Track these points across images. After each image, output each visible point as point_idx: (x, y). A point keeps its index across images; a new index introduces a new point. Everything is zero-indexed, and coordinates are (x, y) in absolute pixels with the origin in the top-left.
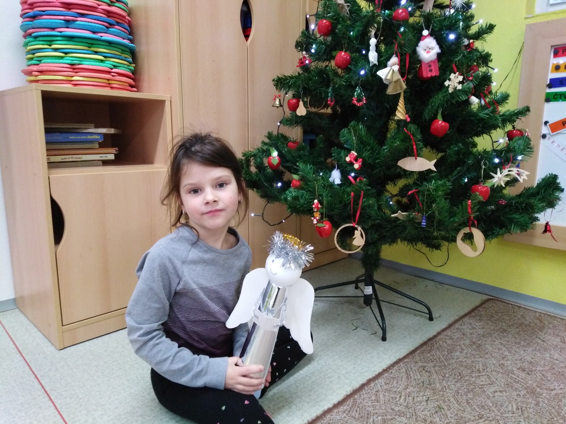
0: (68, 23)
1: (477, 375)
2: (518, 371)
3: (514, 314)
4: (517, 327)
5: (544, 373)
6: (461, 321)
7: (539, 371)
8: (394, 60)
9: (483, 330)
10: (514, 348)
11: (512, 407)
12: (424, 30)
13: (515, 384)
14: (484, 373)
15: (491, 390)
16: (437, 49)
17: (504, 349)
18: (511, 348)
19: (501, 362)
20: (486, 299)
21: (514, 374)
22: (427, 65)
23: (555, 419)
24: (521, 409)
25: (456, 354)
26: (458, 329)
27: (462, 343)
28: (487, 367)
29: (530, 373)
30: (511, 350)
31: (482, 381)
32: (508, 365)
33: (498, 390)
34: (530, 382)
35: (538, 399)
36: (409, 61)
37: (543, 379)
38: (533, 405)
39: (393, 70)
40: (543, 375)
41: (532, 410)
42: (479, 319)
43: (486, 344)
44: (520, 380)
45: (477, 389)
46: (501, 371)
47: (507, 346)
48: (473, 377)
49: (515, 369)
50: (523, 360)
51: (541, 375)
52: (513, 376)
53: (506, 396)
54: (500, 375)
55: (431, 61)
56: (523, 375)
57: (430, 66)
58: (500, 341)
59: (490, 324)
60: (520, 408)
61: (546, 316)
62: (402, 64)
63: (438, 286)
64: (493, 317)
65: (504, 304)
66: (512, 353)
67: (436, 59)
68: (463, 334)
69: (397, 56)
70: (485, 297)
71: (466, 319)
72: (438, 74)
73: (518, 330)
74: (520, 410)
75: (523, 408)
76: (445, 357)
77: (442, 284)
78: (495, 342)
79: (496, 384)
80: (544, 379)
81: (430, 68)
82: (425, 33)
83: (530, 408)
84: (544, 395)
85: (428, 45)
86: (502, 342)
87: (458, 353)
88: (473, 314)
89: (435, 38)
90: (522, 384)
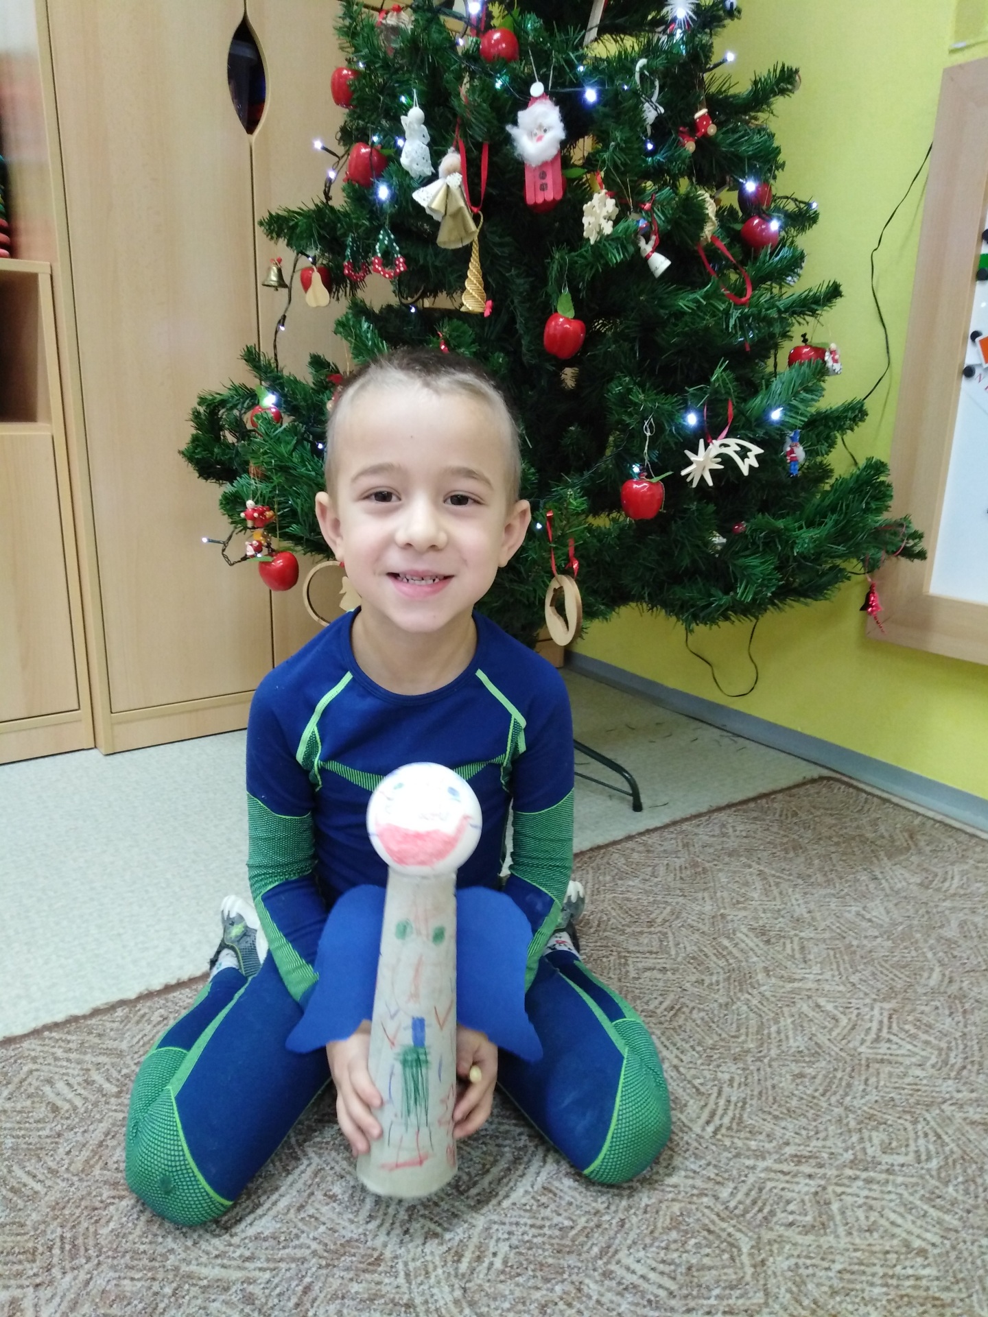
1: (639, 930)
2: (751, 934)
3: (856, 815)
4: (837, 844)
5: (810, 945)
6: (703, 819)
7: (801, 938)
8: (452, 159)
9: (746, 841)
10: (784, 885)
11: (661, 1003)
12: (535, 81)
13: (714, 958)
14: (660, 929)
15: (640, 965)
16: (557, 131)
17: (759, 885)
18: (777, 884)
19: (722, 911)
20: (816, 775)
21: (731, 939)
22: (537, 173)
23: (742, 1038)
24: (679, 1009)
25: (631, 883)
26: (683, 832)
27: (666, 862)
28: (677, 918)
29: (773, 940)
30: (773, 888)
31: (639, 944)
32: (735, 918)
33: (658, 967)
34: (755, 959)
35: (739, 995)
36: (491, 164)
37: (793, 956)
38: (716, 1005)
39: (448, 186)
40: (802, 948)
41: (702, 1014)
42: (755, 818)
43: (720, 870)
44: (735, 951)
45: (612, 958)
46: (706, 929)
47: (771, 880)
48: (623, 932)
49: (745, 930)
50: (782, 913)
51: (797, 948)
52: (726, 942)
53: (666, 981)
54: (696, 936)
55: (545, 164)
56: (752, 941)
57: (543, 175)
58: (762, 868)
59: (775, 829)
60: (677, 1007)
61: (937, 825)
62: (470, 170)
63: (726, 741)
64: (795, 814)
65: (851, 790)
66: (767, 896)
67: (555, 158)
68: (686, 845)
69: (458, 150)
70: (816, 772)
71: (722, 816)
72: (559, 197)
73: (833, 849)
74: (672, 1013)
75: (685, 1009)
76: (597, 886)
77: (736, 739)
78: (750, 867)
79: (668, 953)
80: (798, 956)
81: (544, 181)
82: (537, 89)
83: (700, 1010)
84: (763, 989)
85: (540, 120)
86: (766, 870)
87: (636, 882)
88: (752, 805)
89: (556, 104)
90: (731, 961)
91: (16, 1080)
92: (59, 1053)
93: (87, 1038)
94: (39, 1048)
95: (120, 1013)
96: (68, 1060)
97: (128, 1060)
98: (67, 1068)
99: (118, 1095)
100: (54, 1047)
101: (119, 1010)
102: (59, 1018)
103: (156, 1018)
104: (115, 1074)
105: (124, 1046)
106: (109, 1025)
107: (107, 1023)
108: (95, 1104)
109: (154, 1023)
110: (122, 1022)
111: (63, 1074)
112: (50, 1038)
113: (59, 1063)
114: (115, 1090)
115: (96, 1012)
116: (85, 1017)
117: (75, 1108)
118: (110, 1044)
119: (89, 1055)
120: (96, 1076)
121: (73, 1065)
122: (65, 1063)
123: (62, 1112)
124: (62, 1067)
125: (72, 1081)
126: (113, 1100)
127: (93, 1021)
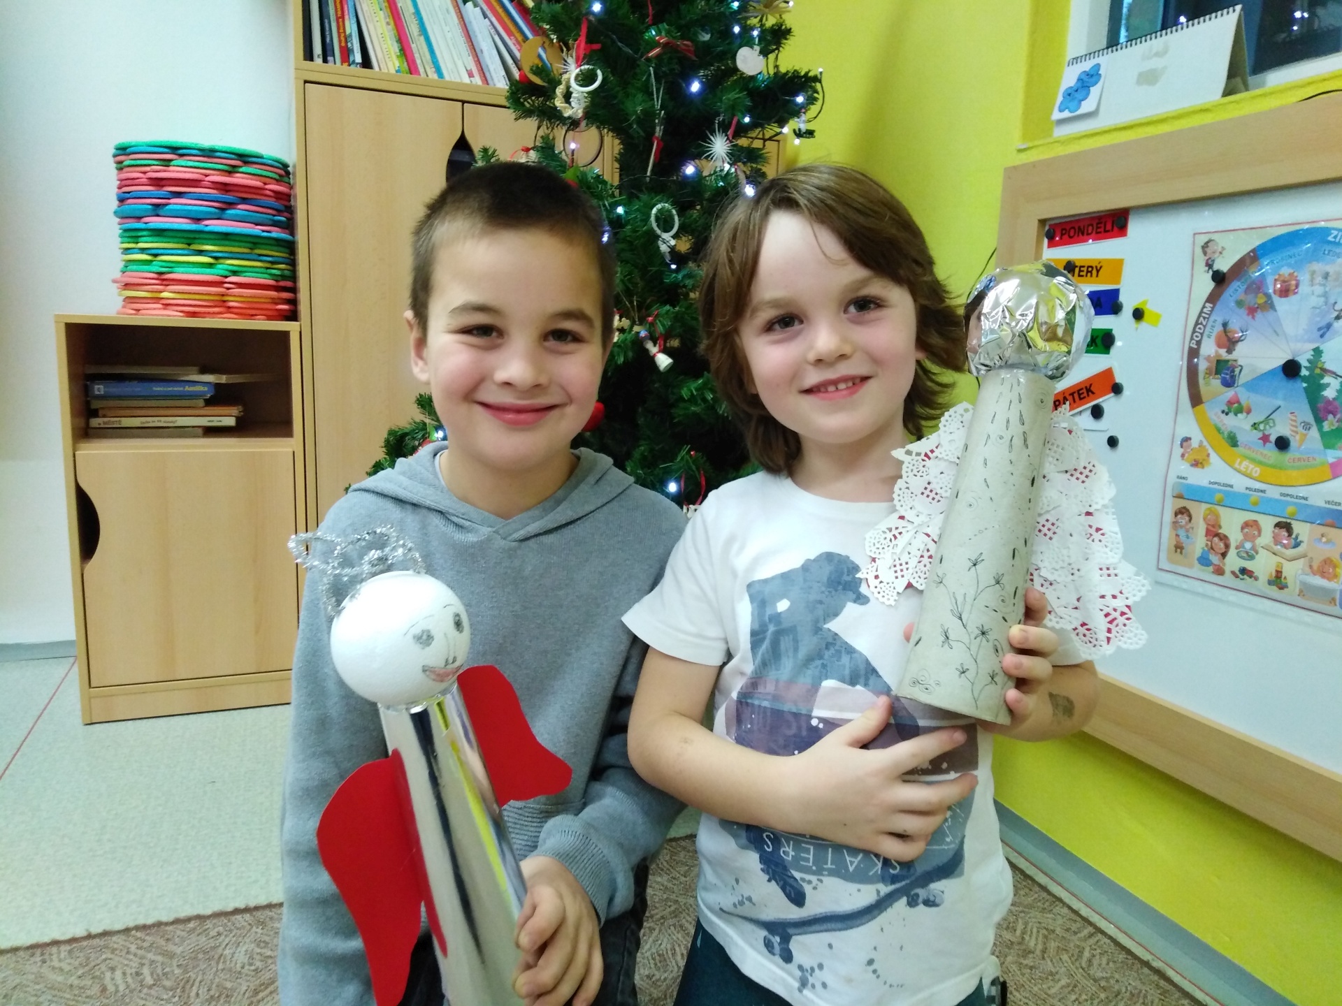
0: (157, 209)
91: (93, 964)
92: (133, 948)
93: (159, 940)
94: (122, 943)
95: (191, 925)
96: (135, 955)
97: (175, 963)
98: (131, 960)
99: (150, 987)
100: (132, 943)
101: (193, 922)
102: (150, 921)
103: (213, 933)
104: (159, 971)
105: (178, 950)
106: (179, 933)
107: (179, 931)
108: (131, 992)
109: (210, 936)
110: (188, 932)
111: (127, 965)
112: (133, 936)
113: (128, 956)
114: (152, 982)
115: (177, 921)
116: (167, 924)
117: (117, 991)
118: (171, 947)
119: (152, 954)
120: (146, 971)
121: (136, 959)
122: (131, 957)
123: (108, 992)
124: (127, 959)
125: (129, 971)
126: (145, 990)
127: (170, 928)
